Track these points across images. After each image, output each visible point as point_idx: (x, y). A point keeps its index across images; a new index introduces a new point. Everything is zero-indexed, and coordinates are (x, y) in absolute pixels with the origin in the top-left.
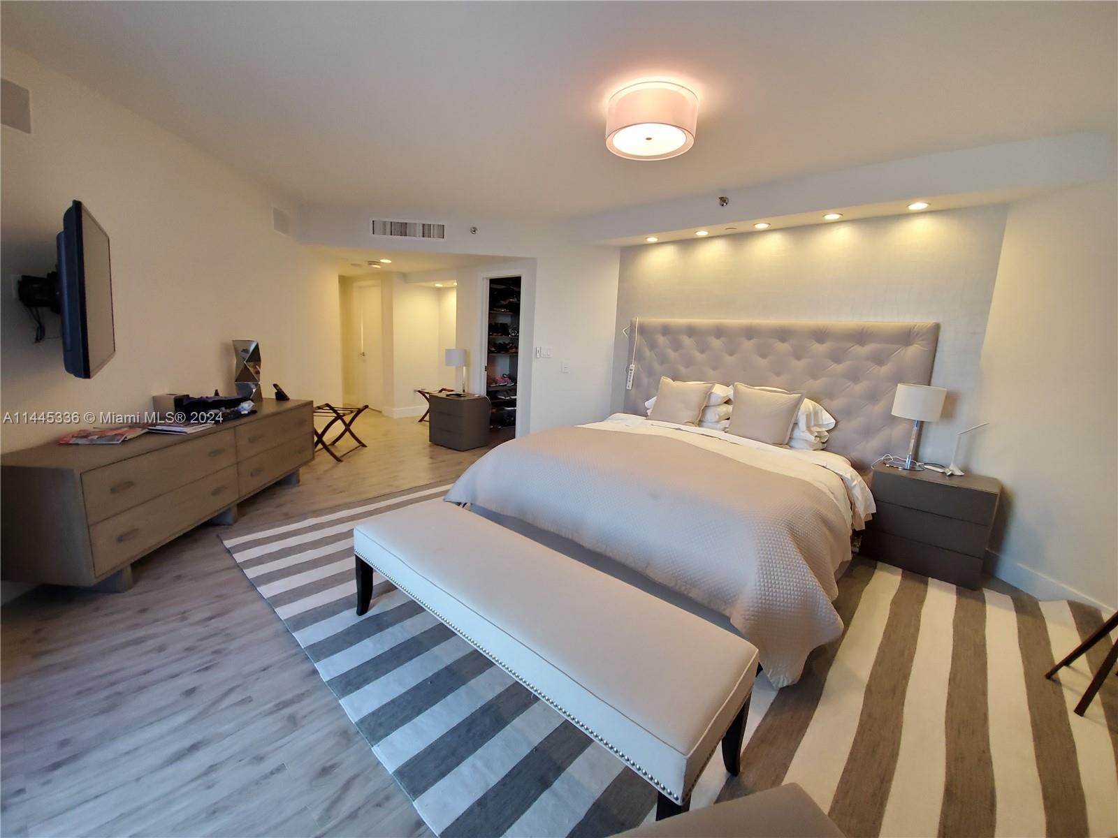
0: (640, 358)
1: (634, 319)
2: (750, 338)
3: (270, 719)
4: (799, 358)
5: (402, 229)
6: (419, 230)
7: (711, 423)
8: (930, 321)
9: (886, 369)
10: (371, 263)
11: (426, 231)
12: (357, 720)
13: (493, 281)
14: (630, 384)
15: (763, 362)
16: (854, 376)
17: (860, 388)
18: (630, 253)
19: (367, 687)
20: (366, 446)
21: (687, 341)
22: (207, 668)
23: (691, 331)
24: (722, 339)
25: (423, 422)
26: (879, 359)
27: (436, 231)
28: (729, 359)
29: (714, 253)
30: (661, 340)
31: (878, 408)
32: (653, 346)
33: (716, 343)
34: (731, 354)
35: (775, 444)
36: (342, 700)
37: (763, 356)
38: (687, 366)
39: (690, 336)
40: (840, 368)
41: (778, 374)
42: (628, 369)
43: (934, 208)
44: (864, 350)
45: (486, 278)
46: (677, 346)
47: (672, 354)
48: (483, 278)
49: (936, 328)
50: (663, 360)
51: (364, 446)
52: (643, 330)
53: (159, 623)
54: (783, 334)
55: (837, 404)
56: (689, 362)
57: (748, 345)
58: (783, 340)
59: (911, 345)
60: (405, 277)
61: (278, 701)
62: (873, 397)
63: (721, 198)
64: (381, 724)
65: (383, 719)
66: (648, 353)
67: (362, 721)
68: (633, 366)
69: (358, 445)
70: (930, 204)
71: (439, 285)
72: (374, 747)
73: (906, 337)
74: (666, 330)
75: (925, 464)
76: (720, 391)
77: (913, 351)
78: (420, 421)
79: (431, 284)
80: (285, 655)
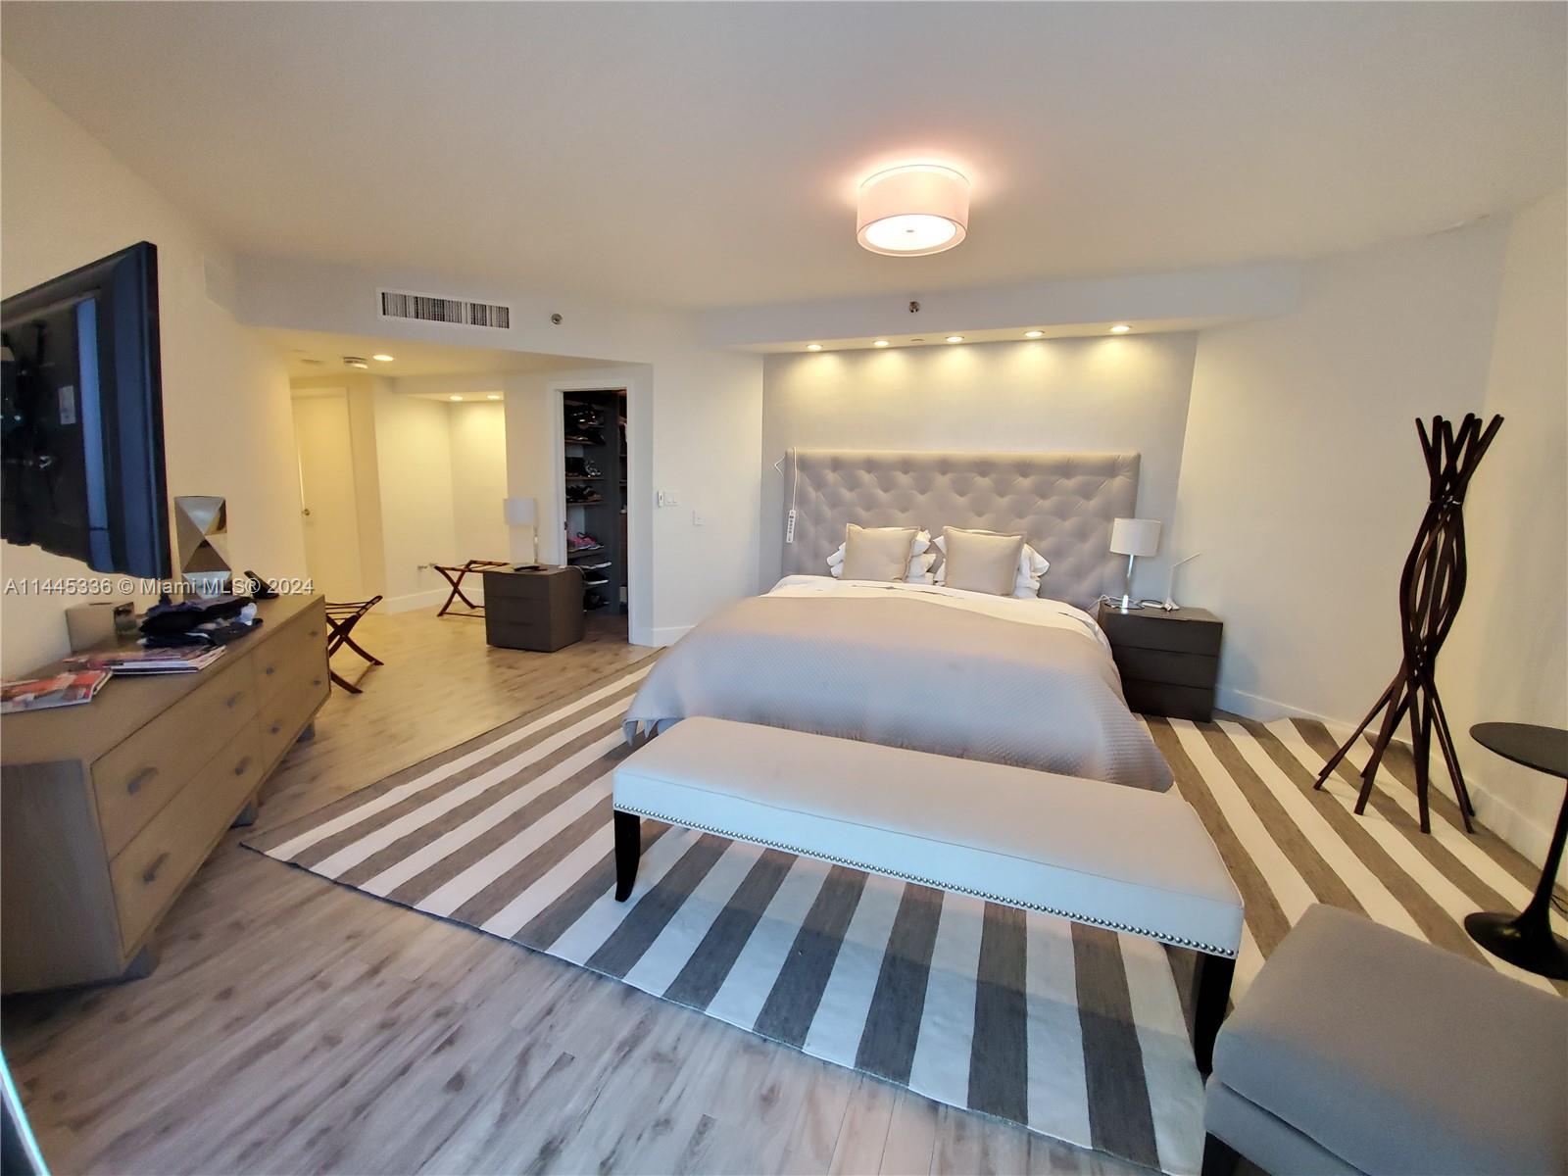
0: (803, 501)
1: (790, 450)
2: (944, 473)
3: (626, 1071)
4: (1002, 495)
5: (438, 310)
6: (467, 314)
7: (917, 577)
8: (1131, 453)
9: (1093, 504)
10: (350, 360)
11: (479, 315)
12: (752, 1026)
13: (569, 396)
14: (790, 537)
15: (961, 501)
16: (1062, 513)
17: (1068, 525)
18: (777, 364)
19: (725, 984)
20: (381, 664)
21: (866, 477)
22: (450, 1042)
23: (871, 465)
24: (911, 474)
25: (446, 616)
26: (1086, 493)
27: (494, 316)
28: (921, 498)
29: (888, 368)
30: (831, 477)
31: (1088, 546)
32: (819, 484)
33: (903, 479)
34: (923, 492)
35: (1003, 595)
36: (707, 1010)
37: (962, 494)
38: (868, 508)
39: (869, 472)
40: (1046, 504)
41: (980, 514)
42: (786, 516)
43: (1133, 332)
44: (1070, 483)
45: (559, 390)
46: (853, 484)
47: (847, 495)
48: (556, 390)
49: (1138, 457)
50: (835, 502)
51: (378, 663)
52: (804, 464)
53: (283, 1003)
54: (984, 467)
55: (1047, 543)
56: (870, 504)
57: (942, 481)
58: (983, 474)
59: (1117, 476)
60: (393, 383)
61: (615, 1044)
62: (1082, 534)
63: (913, 304)
64: (786, 1020)
65: (784, 1013)
66: (813, 494)
67: (760, 1025)
68: (793, 512)
69: (368, 663)
70: (1130, 327)
71: (456, 398)
72: (804, 1047)
73: (1110, 469)
74: (837, 464)
75: (1142, 601)
76: (923, 538)
77: (1119, 482)
78: (441, 614)
79: (443, 397)
80: (559, 984)
